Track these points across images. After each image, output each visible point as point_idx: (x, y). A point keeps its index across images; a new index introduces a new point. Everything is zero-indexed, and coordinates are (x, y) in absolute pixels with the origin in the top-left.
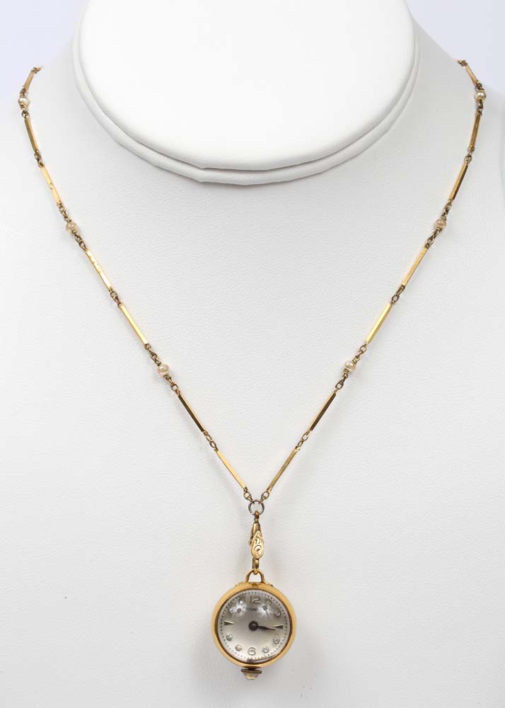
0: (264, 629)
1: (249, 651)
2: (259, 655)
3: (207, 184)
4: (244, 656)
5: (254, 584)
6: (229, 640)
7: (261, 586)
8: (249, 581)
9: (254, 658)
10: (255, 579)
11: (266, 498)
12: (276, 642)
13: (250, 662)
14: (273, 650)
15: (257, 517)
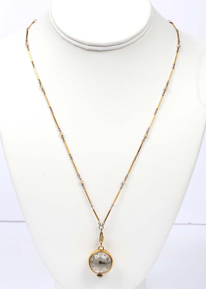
0: (104, 263)
1: (99, 270)
2: (102, 272)
3: (89, 50)
4: (98, 271)
5: (101, 250)
6: (93, 267)
7: (103, 251)
8: (100, 249)
9: (100, 272)
10: (102, 248)
11: (104, 224)
12: (107, 268)
13: (100, 273)
14: (106, 270)
15: (102, 230)
